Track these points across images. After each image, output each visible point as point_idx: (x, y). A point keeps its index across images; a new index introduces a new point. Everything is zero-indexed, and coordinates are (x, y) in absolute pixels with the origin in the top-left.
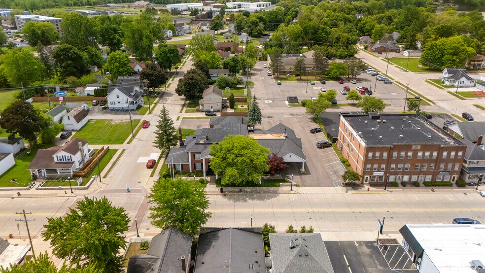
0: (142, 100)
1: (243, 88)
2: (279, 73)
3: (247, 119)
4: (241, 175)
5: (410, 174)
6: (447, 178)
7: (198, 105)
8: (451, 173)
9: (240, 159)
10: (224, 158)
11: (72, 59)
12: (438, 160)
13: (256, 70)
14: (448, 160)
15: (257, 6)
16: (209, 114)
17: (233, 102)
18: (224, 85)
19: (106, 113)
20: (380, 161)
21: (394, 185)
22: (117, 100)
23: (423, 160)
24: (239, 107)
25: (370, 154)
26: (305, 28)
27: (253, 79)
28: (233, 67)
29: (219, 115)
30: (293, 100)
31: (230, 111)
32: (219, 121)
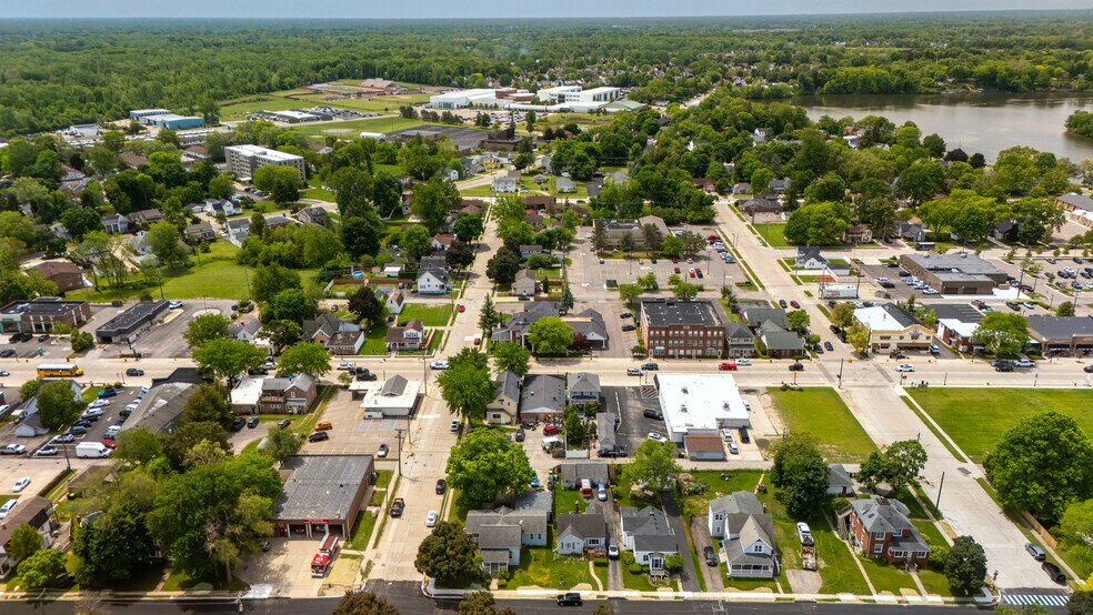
0: (450, 283)
1: (559, 268)
2: (603, 248)
3: (560, 304)
4: (552, 347)
5: (685, 348)
6: (714, 352)
7: (510, 288)
8: (717, 348)
9: (551, 334)
10: (539, 334)
11: (364, 234)
12: (705, 338)
13: (577, 242)
14: (712, 338)
15: (594, 99)
16: (522, 298)
17: (547, 286)
18: (537, 265)
19: (416, 297)
20: (660, 338)
21: (673, 357)
22: (427, 284)
23: (693, 338)
24: (553, 291)
25: (652, 333)
26: (646, 182)
27: (571, 255)
28: (547, 242)
29: (532, 299)
30: (612, 284)
31: (543, 295)
32: (533, 305)
